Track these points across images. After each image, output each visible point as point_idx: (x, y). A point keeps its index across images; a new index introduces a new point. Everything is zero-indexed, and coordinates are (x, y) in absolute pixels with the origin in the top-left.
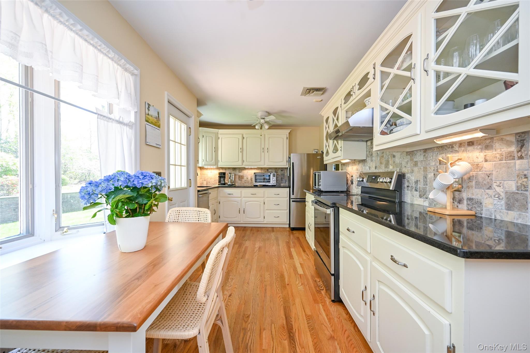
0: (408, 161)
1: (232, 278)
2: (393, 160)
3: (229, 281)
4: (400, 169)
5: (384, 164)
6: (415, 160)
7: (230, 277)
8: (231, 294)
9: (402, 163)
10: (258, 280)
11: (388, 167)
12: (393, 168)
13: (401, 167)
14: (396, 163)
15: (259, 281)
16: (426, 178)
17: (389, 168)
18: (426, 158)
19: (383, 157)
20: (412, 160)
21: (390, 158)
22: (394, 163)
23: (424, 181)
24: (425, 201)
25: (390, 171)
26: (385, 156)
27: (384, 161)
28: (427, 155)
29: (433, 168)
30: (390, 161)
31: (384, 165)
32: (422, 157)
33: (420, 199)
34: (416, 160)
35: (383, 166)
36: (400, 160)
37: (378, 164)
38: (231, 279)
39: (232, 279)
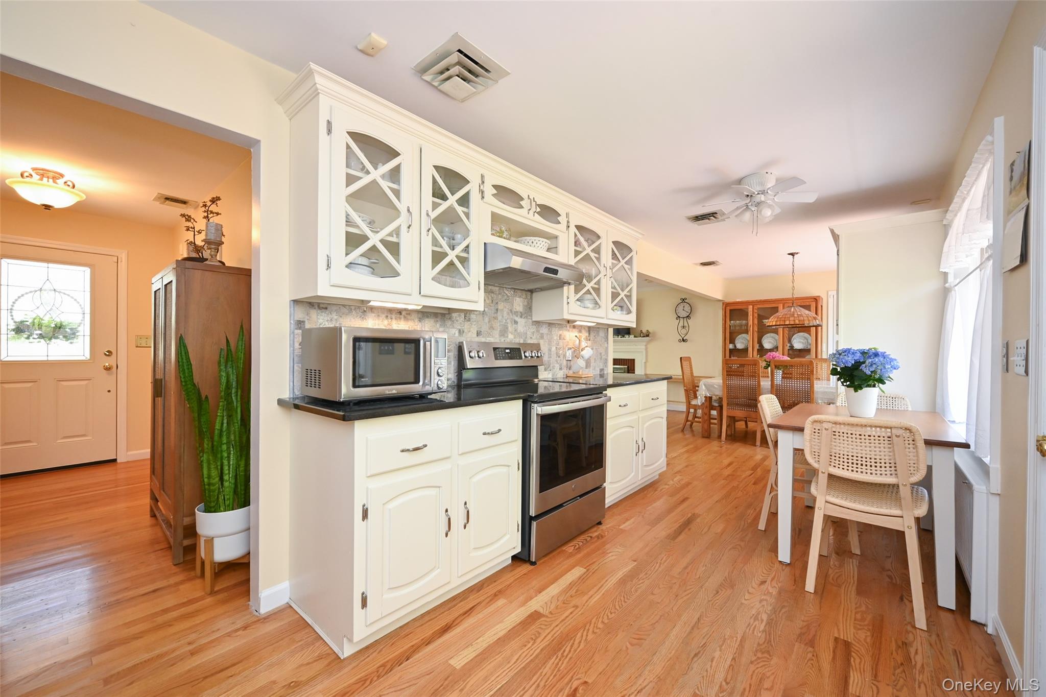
0: (534, 332)
1: (757, 622)
2: (514, 327)
3: (766, 616)
4: (524, 340)
5: (499, 330)
6: (541, 332)
7: (762, 627)
8: (760, 585)
9: (526, 333)
10: (689, 592)
11: (506, 335)
12: (515, 338)
13: (526, 338)
14: (519, 331)
15: (688, 588)
16: (550, 351)
17: (507, 337)
18: (551, 332)
19: (495, 318)
20: (538, 331)
21: (509, 322)
22: (515, 331)
23: (549, 353)
24: (549, 373)
25: (509, 341)
26: (500, 318)
27: (497, 325)
28: (551, 329)
29: (555, 342)
30: (509, 328)
31: (498, 332)
32: (547, 329)
33: (545, 372)
34: (543, 332)
35: (496, 333)
36: (525, 328)
37: (485, 328)
38: (762, 620)
39: (756, 619)
